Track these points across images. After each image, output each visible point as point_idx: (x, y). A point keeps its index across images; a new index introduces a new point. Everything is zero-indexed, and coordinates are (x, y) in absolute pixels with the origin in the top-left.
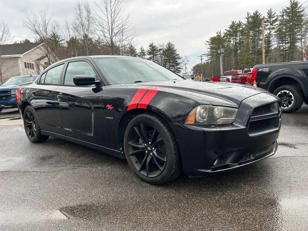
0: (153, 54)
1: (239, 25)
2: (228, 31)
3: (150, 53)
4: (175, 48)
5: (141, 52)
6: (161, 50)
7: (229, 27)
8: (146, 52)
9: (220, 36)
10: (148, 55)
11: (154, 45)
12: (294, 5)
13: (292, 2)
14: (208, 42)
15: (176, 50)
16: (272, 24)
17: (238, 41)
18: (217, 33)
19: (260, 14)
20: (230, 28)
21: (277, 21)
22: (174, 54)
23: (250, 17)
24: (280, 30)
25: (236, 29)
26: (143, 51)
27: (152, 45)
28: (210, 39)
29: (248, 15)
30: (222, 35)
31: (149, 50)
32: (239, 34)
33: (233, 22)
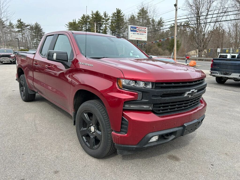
0: (21, 28)
1: (88, 17)
2: (81, 20)
3: (18, 27)
4: (42, 28)
5: (9, 25)
6: (29, 25)
7: (81, 17)
8: (15, 26)
9: (76, 22)
10: (17, 28)
11: (22, 21)
12: (119, 12)
13: (118, 9)
14: (67, 25)
15: (42, 29)
16: (106, 21)
17: (87, 28)
18: (73, 20)
19: (100, 13)
20: (82, 19)
21: (109, 20)
22: (41, 32)
23: (94, 14)
24: (112, 25)
25: (86, 20)
26: (12, 24)
27: (20, 20)
28: (68, 23)
29: (92, 13)
30: (77, 22)
31: (17, 24)
32: (88, 23)
33: (84, 15)
